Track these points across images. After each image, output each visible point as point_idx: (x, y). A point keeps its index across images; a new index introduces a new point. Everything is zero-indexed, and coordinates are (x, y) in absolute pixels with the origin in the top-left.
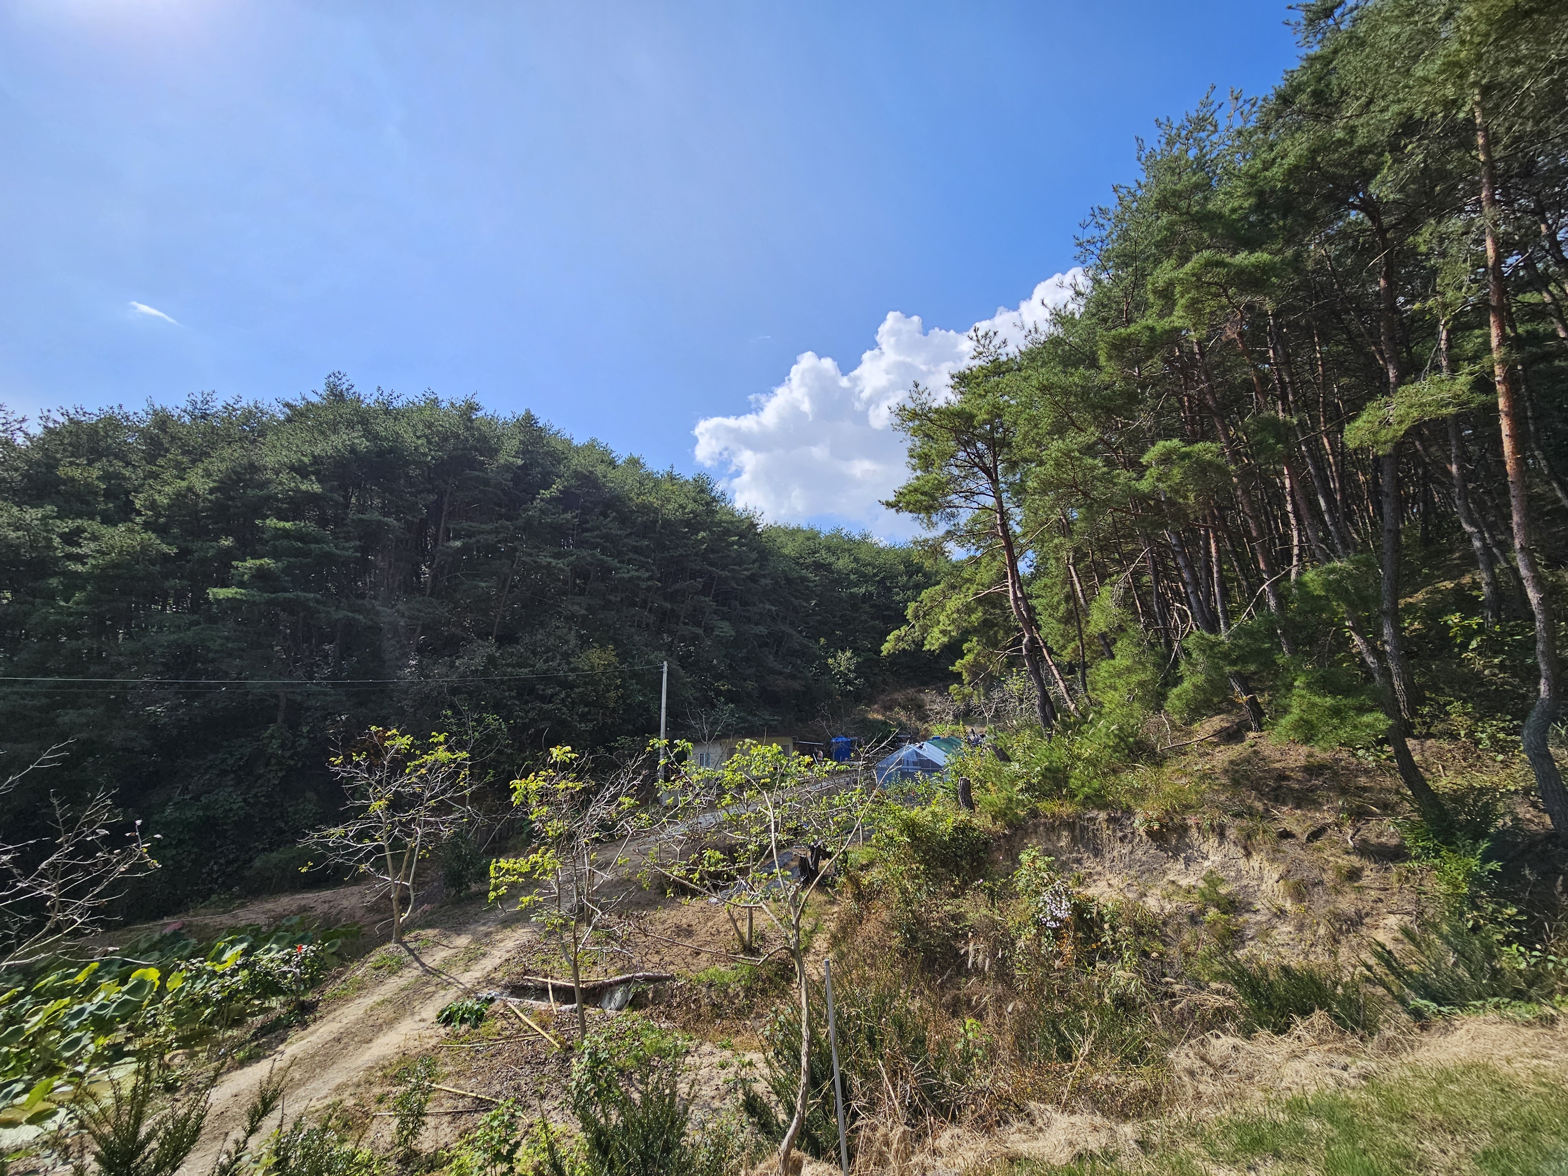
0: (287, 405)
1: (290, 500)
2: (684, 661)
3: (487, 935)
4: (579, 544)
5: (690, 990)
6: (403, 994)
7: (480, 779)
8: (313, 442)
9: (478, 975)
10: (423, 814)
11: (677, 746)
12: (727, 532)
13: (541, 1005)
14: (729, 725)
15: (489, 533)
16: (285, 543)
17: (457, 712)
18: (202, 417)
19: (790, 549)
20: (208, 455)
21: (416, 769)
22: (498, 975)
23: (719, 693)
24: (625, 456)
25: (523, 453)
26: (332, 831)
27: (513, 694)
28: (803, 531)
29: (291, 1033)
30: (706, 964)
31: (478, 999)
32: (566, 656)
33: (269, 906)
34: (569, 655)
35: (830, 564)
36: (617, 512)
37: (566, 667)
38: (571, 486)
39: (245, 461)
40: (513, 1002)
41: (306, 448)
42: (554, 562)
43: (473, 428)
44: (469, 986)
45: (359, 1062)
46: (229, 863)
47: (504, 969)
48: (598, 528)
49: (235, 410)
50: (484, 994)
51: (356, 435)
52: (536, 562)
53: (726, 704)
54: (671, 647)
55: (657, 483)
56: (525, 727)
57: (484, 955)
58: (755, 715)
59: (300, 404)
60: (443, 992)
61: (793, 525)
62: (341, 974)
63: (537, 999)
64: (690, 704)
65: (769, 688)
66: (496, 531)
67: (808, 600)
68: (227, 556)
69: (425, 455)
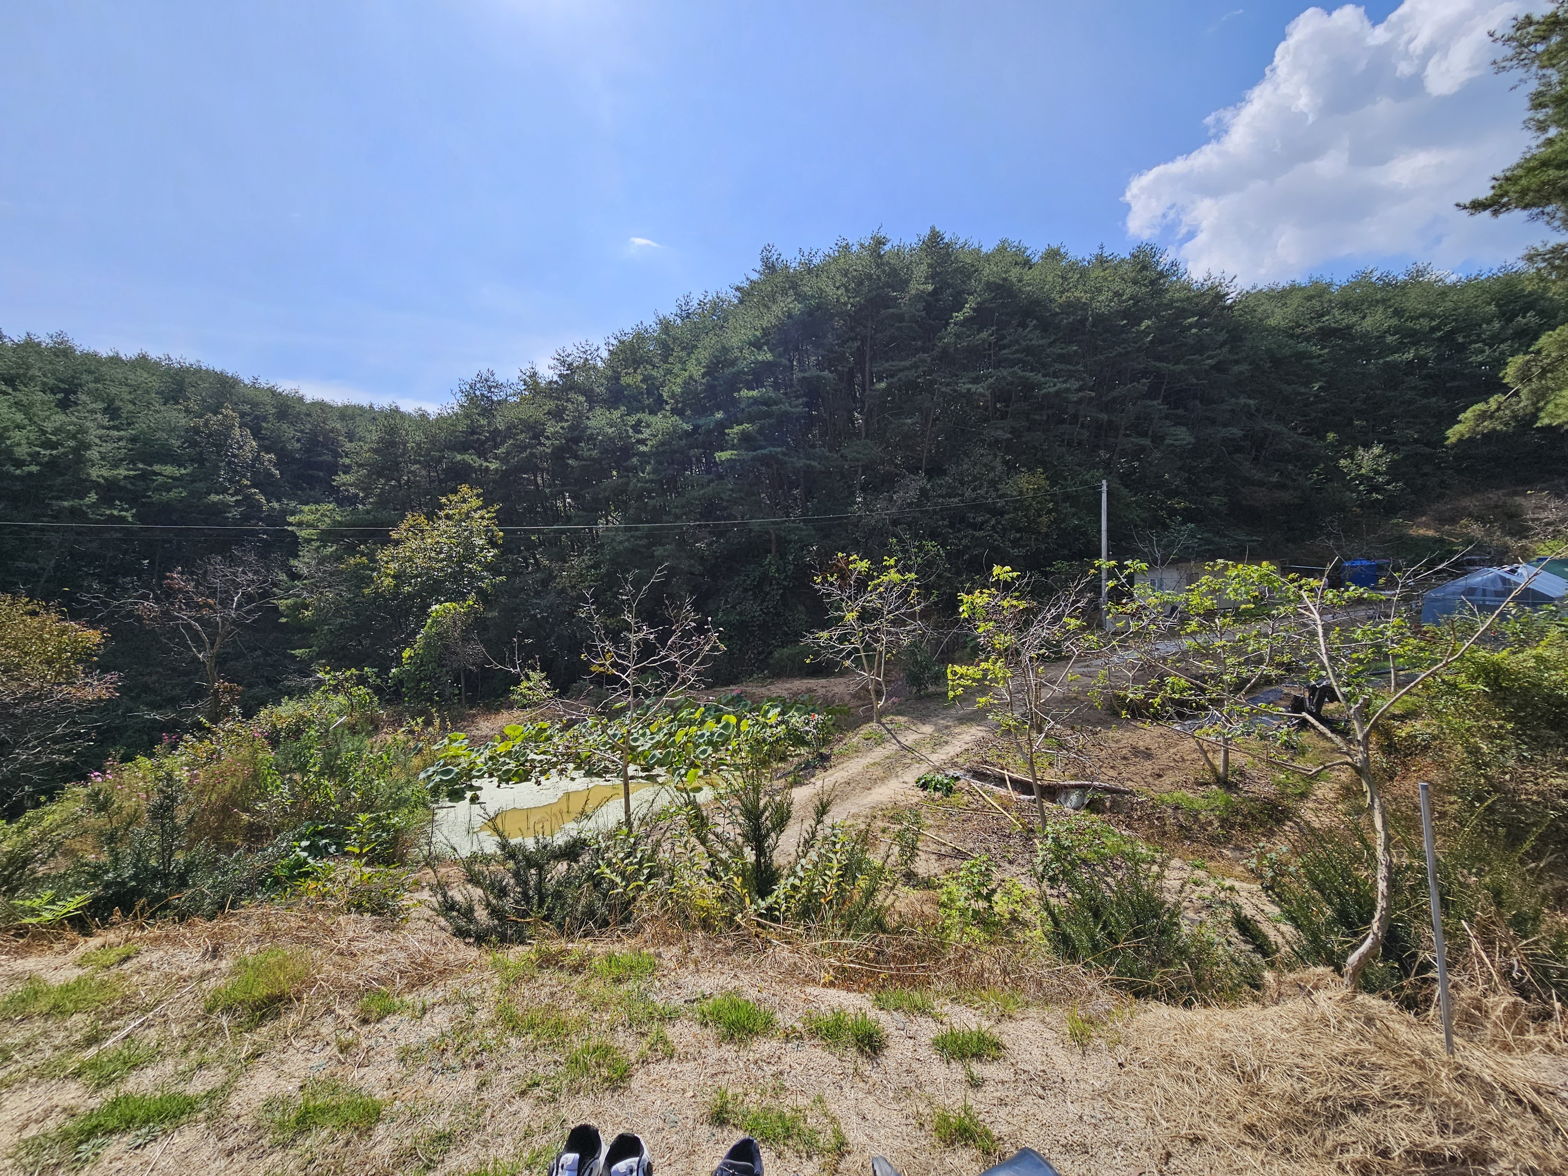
0: (738, 289)
1: (753, 372)
2: (1126, 479)
3: (947, 727)
4: (998, 365)
5: (1153, 807)
6: (888, 761)
7: (926, 598)
8: (760, 317)
9: (944, 757)
10: (886, 626)
11: (1127, 567)
12: (1183, 313)
13: (1002, 791)
14: (1187, 548)
15: (907, 369)
16: (755, 408)
17: (901, 541)
18: (688, 317)
19: (1278, 318)
20: (696, 347)
21: (875, 588)
22: (961, 761)
23: (1172, 512)
24: (1042, 249)
25: (933, 277)
26: (821, 634)
27: (946, 523)
28: (1301, 289)
29: (817, 772)
30: (1170, 787)
31: (946, 776)
32: (993, 484)
33: (788, 686)
34: (996, 482)
35: (1349, 327)
36: (1037, 318)
37: (994, 495)
38: (984, 302)
39: (719, 346)
40: (976, 784)
41: (757, 324)
42: (973, 388)
43: (883, 264)
44: (937, 764)
45: (865, 801)
46: (759, 653)
47: (965, 757)
48: (1017, 342)
49: (705, 304)
50: (951, 772)
51: (789, 300)
52: (955, 391)
53: (1184, 523)
54: (1109, 464)
55: (1084, 273)
56: (959, 554)
57: (946, 743)
58: (1225, 536)
59: (746, 285)
60: (917, 765)
61: (1284, 283)
62: (841, 740)
63: (996, 785)
64: (1136, 526)
65: (1244, 502)
66: (915, 366)
67: (1307, 383)
68: (722, 426)
69: (845, 304)
